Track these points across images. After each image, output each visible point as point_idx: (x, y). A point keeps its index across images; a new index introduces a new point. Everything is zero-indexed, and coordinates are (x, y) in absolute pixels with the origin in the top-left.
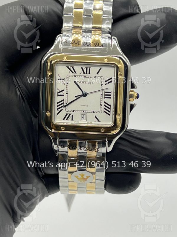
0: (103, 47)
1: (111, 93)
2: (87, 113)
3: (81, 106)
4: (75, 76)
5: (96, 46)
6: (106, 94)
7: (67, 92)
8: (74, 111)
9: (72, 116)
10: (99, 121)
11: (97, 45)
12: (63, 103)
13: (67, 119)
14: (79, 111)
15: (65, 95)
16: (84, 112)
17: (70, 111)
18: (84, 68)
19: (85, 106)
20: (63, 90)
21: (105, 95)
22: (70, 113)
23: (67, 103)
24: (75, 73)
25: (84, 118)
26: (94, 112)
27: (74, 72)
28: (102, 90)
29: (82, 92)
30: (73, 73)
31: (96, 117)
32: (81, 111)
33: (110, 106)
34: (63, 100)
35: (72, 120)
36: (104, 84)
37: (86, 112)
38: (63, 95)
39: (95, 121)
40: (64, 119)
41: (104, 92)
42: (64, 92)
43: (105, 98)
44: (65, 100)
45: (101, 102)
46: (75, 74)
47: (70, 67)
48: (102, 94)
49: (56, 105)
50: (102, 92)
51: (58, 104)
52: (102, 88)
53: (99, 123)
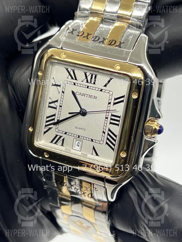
0: (120, 47)
1: (119, 117)
2: (83, 140)
3: (76, 128)
4: (75, 84)
5: (110, 44)
6: (113, 117)
7: (61, 105)
8: (66, 133)
9: (63, 140)
10: (97, 155)
11: (112, 44)
12: (54, 119)
13: (55, 143)
14: (73, 135)
15: (58, 109)
16: (79, 137)
17: (62, 132)
18: (88, 74)
19: (81, 129)
20: (57, 101)
21: (111, 119)
22: (61, 135)
23: (59, 120)
24: (76, 79)
25: (79, 146)
26: (92, 140)
27: (74, 79)
28: (108, 111)
29: (80, 109)
30: (72, 78)
31: (94, 148)
32: (75, 136)
33: (116, 136)
34: (54, 115)
35: (62, 145)
36: (112, 103)
37: (82, 138)
38: (56, 108)
39: (92, 154)
40: (52, 142)
41: (110, 114)
42: (57, 104)
43: (111, 123)
44: (56, 115)
45: (105, 128)
46: (75, 81)
47: (69, 70)
48: (107, 116)
49: (45, 119)
50: (107, 114)
51: (48, 119)
52: (108, 109)
53: (97, 157)
